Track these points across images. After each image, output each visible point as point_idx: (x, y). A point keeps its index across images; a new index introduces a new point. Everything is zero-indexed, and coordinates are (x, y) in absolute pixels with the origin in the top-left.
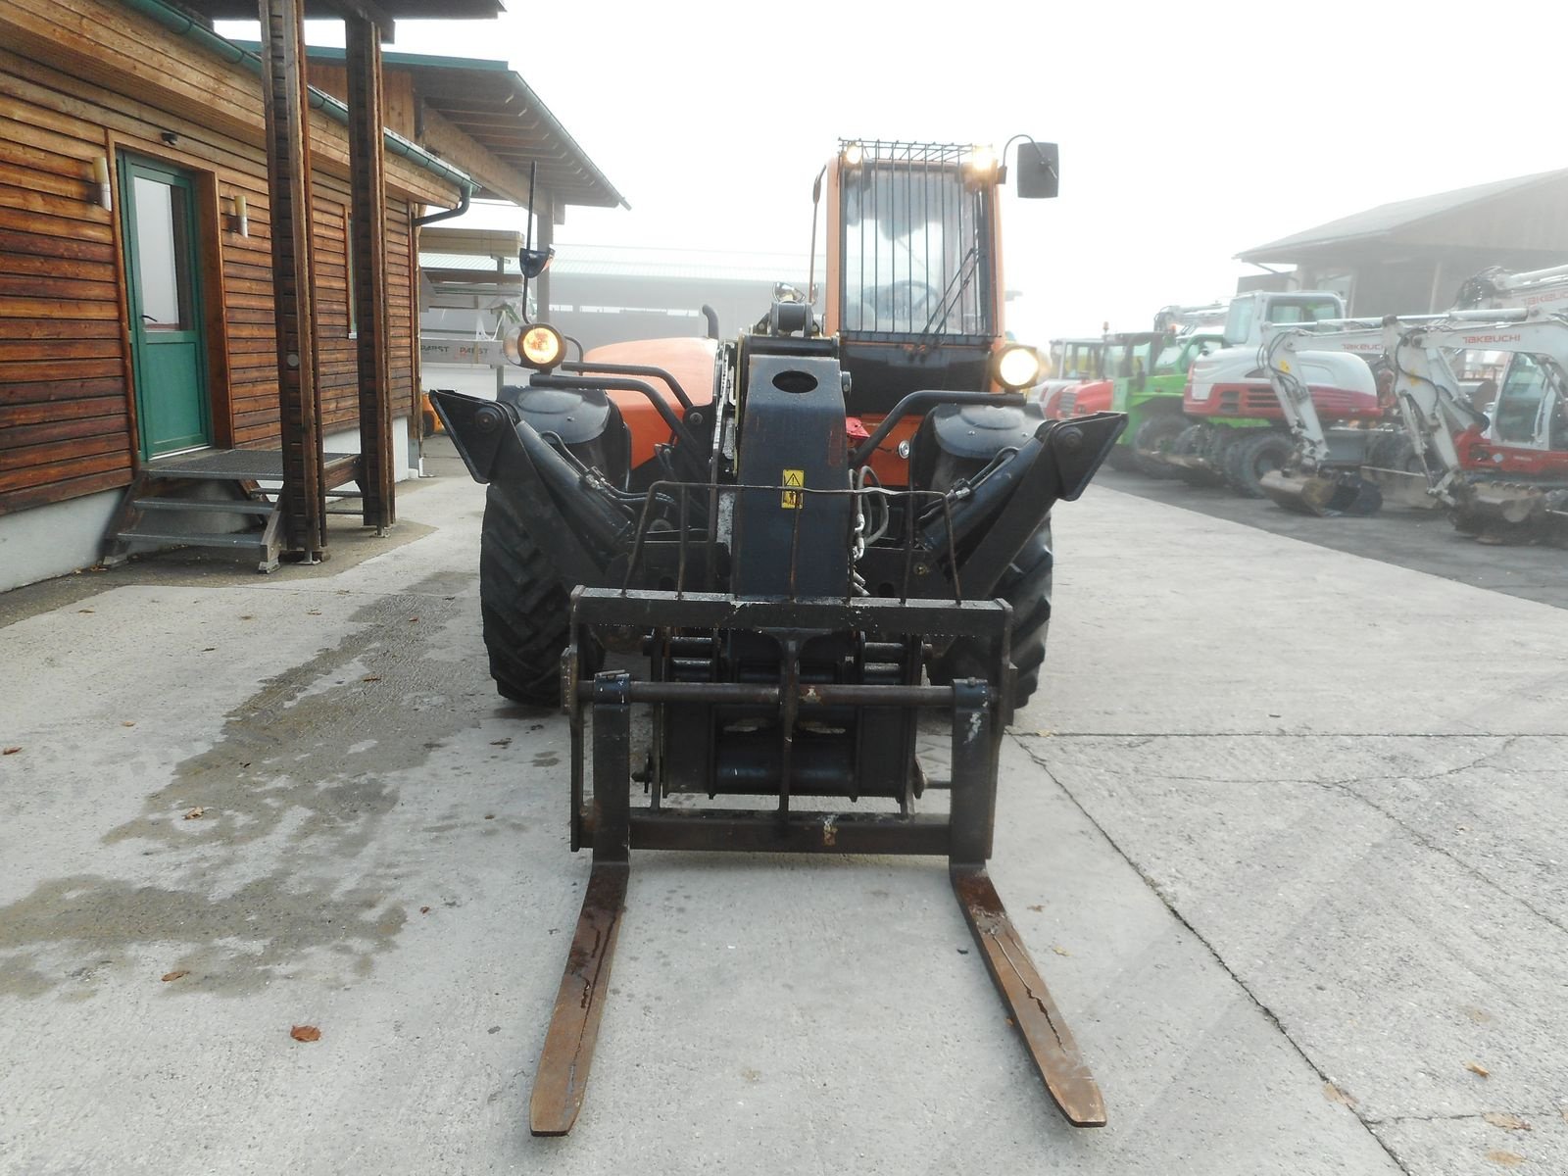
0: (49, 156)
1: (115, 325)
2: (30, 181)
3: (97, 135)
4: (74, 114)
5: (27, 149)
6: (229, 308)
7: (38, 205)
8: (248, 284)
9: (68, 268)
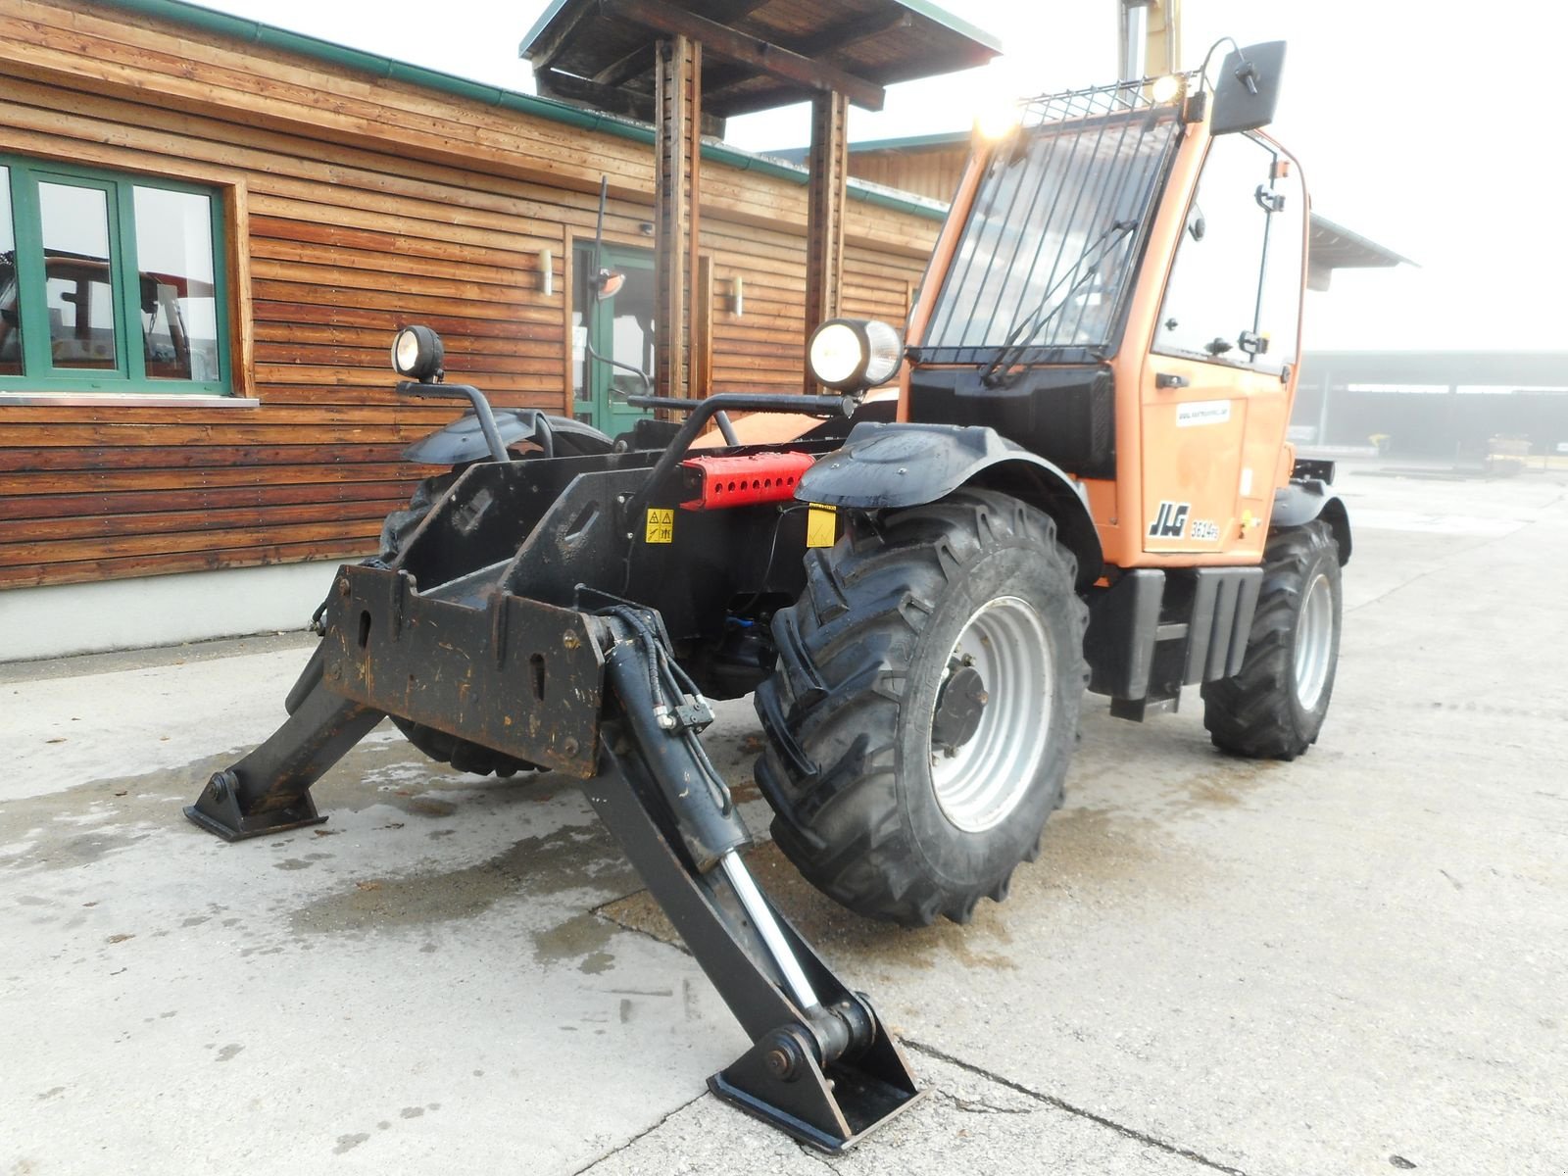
0: (490, 252)
1: (561, 397)
2: (461, 273)
3: (555, 231)
4: (528, 215)
5: (465, 248)
6: (715, 382)
7: (472, 293)
8: (749, 360)
9: (500, 346)
